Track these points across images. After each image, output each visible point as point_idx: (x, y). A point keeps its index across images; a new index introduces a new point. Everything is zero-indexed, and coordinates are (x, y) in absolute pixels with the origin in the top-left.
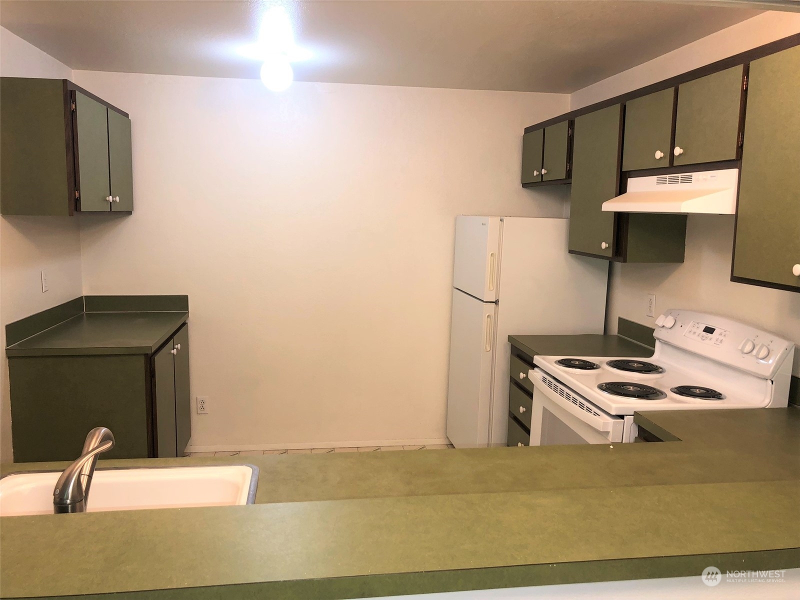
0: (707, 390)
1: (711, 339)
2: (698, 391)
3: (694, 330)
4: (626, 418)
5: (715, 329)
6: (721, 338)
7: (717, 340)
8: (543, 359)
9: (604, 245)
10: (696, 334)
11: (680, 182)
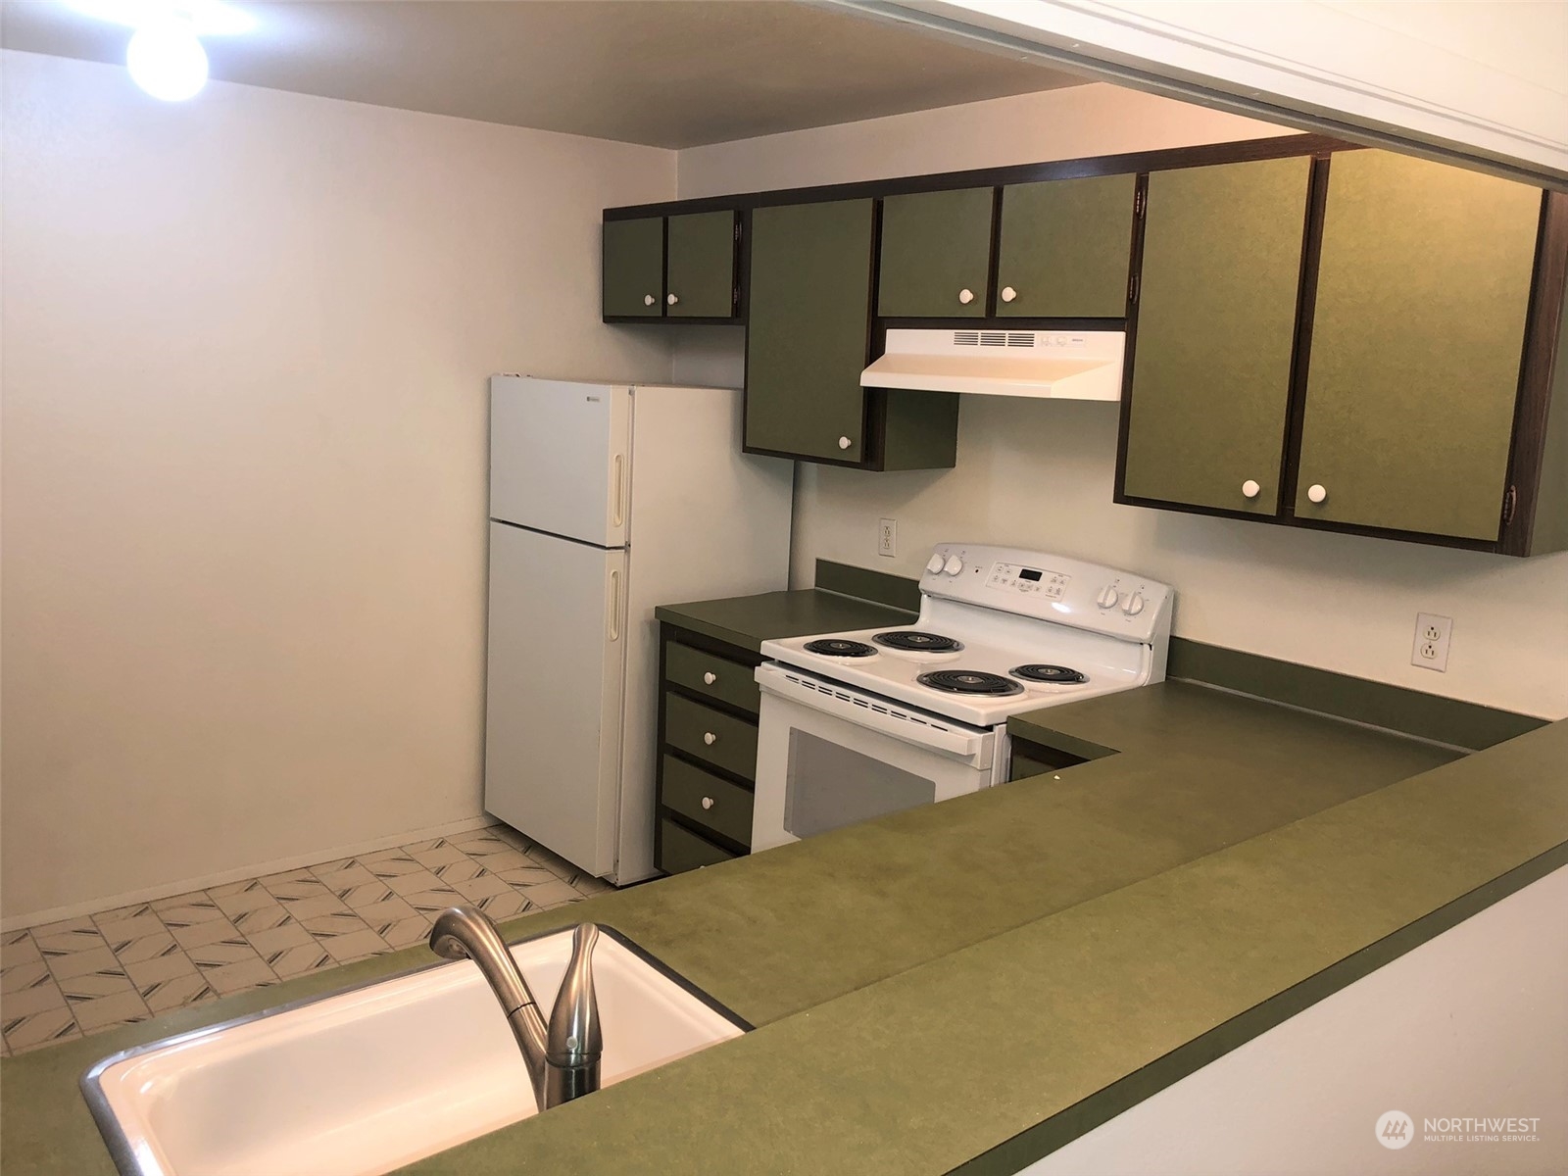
0: (1062, 670)
1: (1038, 589)
2: (1050, 672)
3: (1002, 576)
4: (996, 728)
5: (1041, 574)
6: (1056, 586)
7: (1050, 591)
8: (779, 644)
9: (844, 442)
10: (1009, 582)
11: (1007, 344)
